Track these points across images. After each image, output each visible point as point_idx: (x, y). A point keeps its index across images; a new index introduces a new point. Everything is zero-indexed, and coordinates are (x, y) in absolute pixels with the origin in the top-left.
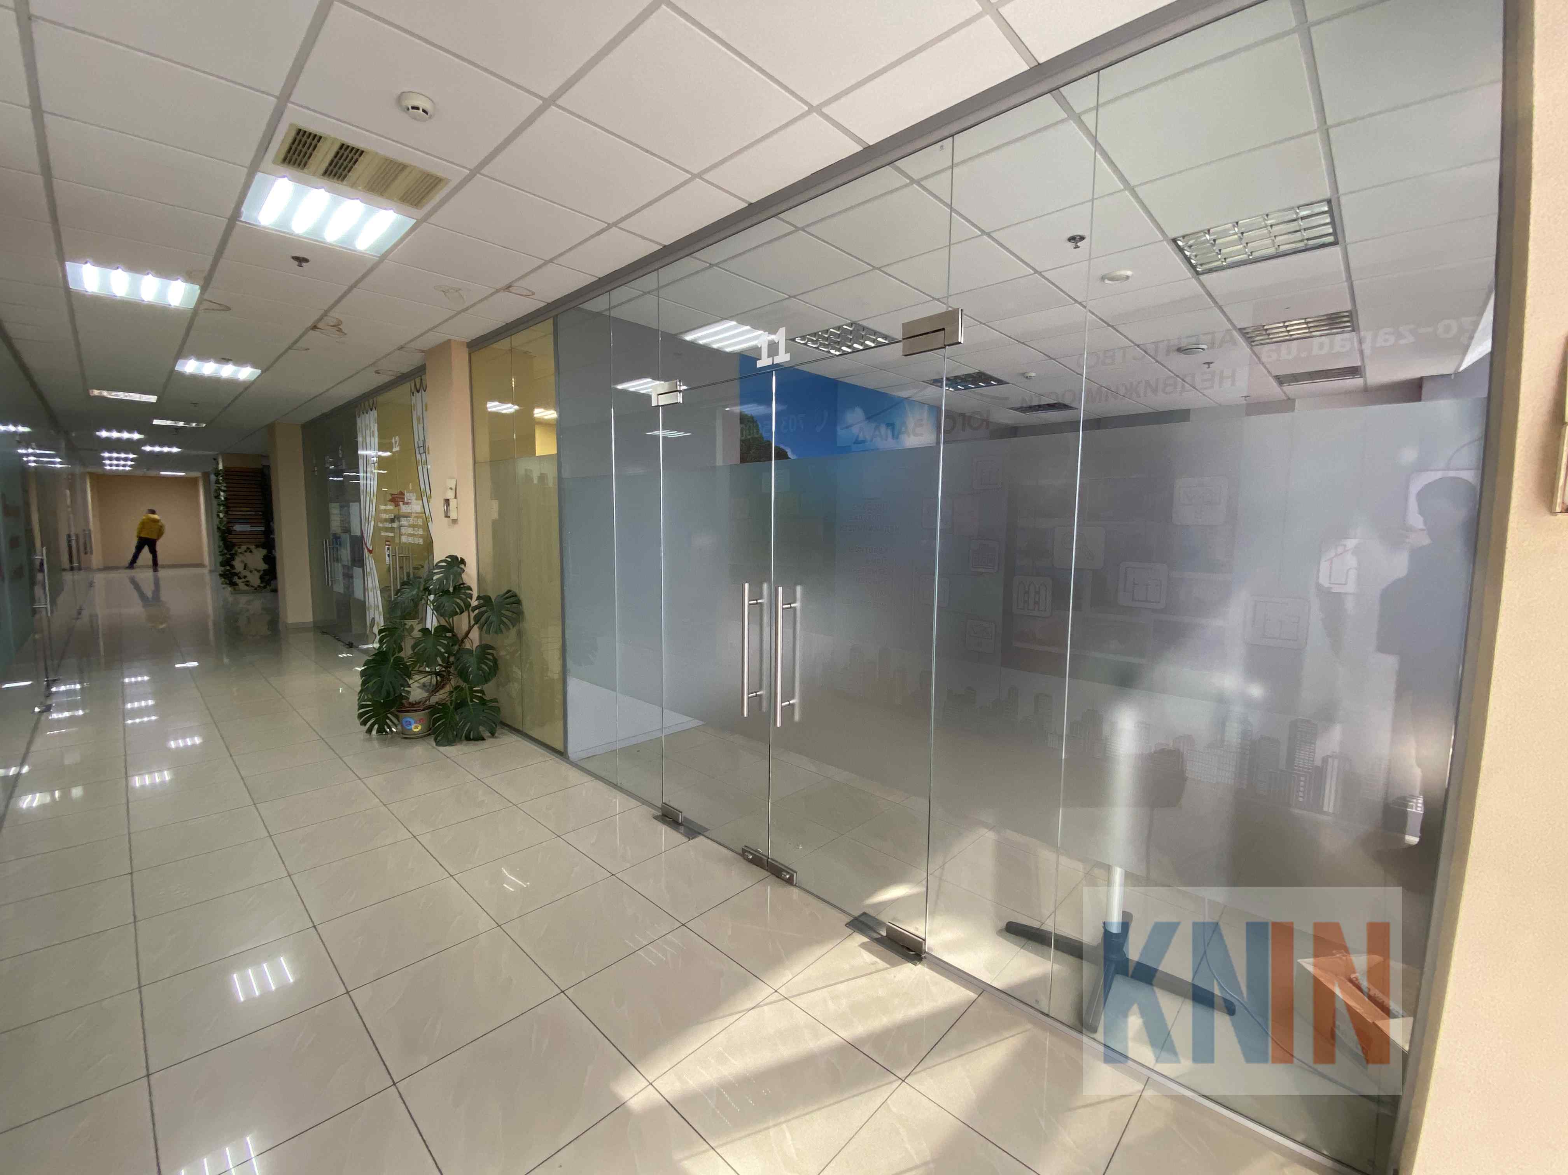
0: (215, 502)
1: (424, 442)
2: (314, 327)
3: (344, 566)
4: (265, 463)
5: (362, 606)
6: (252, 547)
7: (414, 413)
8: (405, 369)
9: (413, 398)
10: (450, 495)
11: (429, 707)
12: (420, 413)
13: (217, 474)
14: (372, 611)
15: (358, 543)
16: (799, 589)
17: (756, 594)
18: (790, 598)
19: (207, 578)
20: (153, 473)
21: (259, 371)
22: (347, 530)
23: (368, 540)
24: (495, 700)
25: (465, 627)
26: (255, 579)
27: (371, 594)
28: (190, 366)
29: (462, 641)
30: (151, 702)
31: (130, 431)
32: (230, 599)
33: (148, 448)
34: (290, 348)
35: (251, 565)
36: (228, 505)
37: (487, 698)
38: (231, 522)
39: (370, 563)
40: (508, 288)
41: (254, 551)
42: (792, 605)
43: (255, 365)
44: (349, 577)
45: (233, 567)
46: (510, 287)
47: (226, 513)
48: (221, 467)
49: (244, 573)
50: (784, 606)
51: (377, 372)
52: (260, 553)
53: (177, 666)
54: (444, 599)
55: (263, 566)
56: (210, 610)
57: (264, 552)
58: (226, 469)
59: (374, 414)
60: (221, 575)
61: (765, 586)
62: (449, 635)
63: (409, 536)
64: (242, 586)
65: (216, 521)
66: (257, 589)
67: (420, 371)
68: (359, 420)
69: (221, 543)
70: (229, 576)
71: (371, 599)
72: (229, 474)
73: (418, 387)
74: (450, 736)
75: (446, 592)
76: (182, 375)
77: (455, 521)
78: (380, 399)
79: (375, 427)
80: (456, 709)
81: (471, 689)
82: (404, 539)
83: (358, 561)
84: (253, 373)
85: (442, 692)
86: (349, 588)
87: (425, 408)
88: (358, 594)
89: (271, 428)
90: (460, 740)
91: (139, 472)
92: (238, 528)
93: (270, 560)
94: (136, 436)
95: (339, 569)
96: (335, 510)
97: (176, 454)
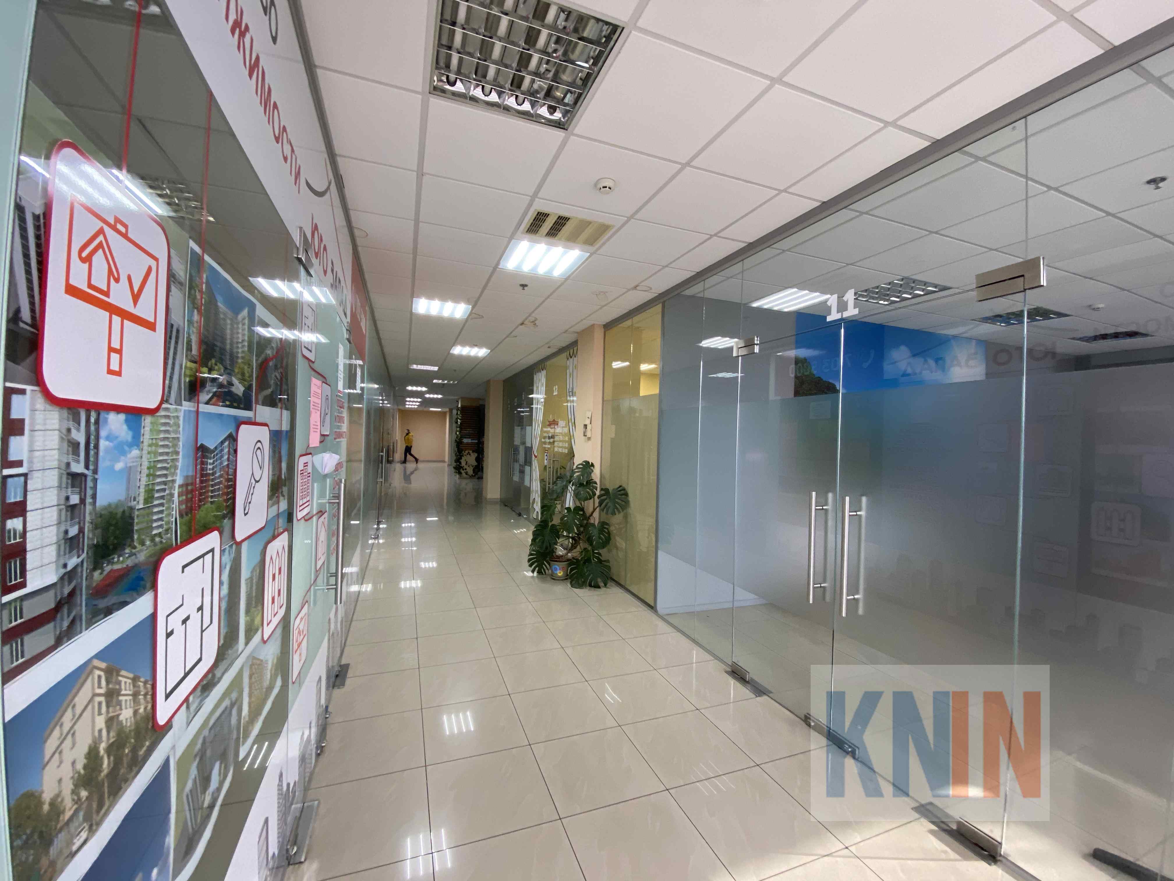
0: (454, 425)
1: (573, 389)
2: (522, 324)
3: (520, 465)
4: (481, 403)
5: (528, 490)
6: (471, 452)
7: (568, 371)
8: (564, 345)
9: (568, 362)
10: (587, 422)
11: (568, 560)
12: (571, 370)
13: (458, 409)
14: (534, 494)
15: (529, 450)
16: (864, 499)
17: (822, 502)
18: (856, 507)
19: (446, 468)
20: (425, 409)
21: (489, 351)
22: (524, 443)
23: (535, 449)
24: (608, 561)
25: (591, 509)
26: (470, 471)
27: (534, 483)
28: (458, 350)
29: (589, 518)
30: (414, 539)
31: (422, 386)
32: (458, 481)
33: (427, 396)
34: (507, 337)
35: (469, 462)
36: (462, 427)
37: (603, 559)
38: (462, 437)
39: (535, 463)
40: (635, 288)
41: (472, 454)
42: (858, 513)
43: (488, 348)
44: (522, 472)
45: (460, 463)
46: (637, 286)
47: (460, 432)
48: (460, 406)
49: (465, 467)
50: (851, 514)
51: (549, 347)
52: (474, 456)
53: (428, 519)
54: (580, 489)
55: (475, 463)
56: (446, 488)
57: (476, 455)
58: (462, 407)
59: (544, 373)
60: (454, 468)
61: (830, 495)
62: (582, 513)
63: (560, 448)
64: (464, 474)
65: (454, 437)
66: (472, 477)
67: (574, 344)
68: (535, 377)
69: (456, 449)
70: (458, 469)
71: (534, 487)
72: (463, 409)
73: (571, 354)
74: (580, 582)
75: (581, 485)
76: (453, 355)
77: (589, 439)
78: (548, 363)
79: (544, 380)
80: (584, 563)
81: (593, 552)
82: (556, 449)
83: (528, 462)
84: (486, 352)
85: (575, 550)
86: (522, 479)
87: (576, 367)
88: (527, 483)
89: (488, 382)
90: (586, 586)
91: (421, 409)
92: (465, 441)
93: (480, 460)
94: (424, 389)
95: (517, 467)
96: (517, 430)
97: (440, 399)
